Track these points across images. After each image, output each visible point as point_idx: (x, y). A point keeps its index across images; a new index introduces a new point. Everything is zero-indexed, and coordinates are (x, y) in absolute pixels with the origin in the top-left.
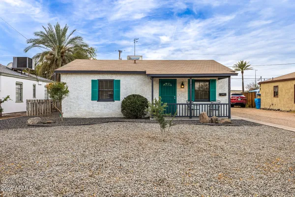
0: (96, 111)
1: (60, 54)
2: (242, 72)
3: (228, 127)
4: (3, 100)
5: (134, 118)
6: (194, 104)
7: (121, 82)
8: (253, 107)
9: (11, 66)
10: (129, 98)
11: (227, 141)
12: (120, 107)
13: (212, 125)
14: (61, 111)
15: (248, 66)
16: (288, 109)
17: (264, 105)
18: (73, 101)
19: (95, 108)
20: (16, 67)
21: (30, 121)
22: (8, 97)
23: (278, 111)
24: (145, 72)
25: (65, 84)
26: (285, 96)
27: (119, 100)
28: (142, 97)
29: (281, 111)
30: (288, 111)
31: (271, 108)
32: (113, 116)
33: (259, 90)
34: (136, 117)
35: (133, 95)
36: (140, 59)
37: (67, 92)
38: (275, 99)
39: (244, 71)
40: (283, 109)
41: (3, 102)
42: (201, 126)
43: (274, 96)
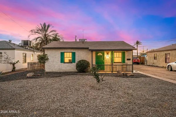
0: (63, 69)
1: (45, 38)
2: (137, 46)
3: (133, 79)
4: (15, 62)
5: (82, 73)
6: (114, 65)
7: (76, 53)
8: (143, 64)
9: (20, 45)
10: (80, 61)
11: (133, 90)
12: (75, 66)
13: (124, 77)
14: (45, 69)
15: (140, 43)
16: (162, 66)
17: (149, 64)
18: (51, 63)
19: (62, 67)
20: (23, 45)
21: (28, 75)
22: (18, 61)
23: (157, 67)
24: (88, 48)
25: (47, 55)
26: (160, 59)
27: (75, 62)
28: (87, 61)
29: (158, 67)
30: (162, 67)
31: (153, 65)
32: (72, 71)
33: (146, 56)
34: (84, 72)
35: (82, 60)
36: (86, 41)
37: (48, 59)
38: (155, 60)
39: (138, 45)
40: (159, 66)
41: (16, 63)
42: (118, 78)
43: (155, 59)
